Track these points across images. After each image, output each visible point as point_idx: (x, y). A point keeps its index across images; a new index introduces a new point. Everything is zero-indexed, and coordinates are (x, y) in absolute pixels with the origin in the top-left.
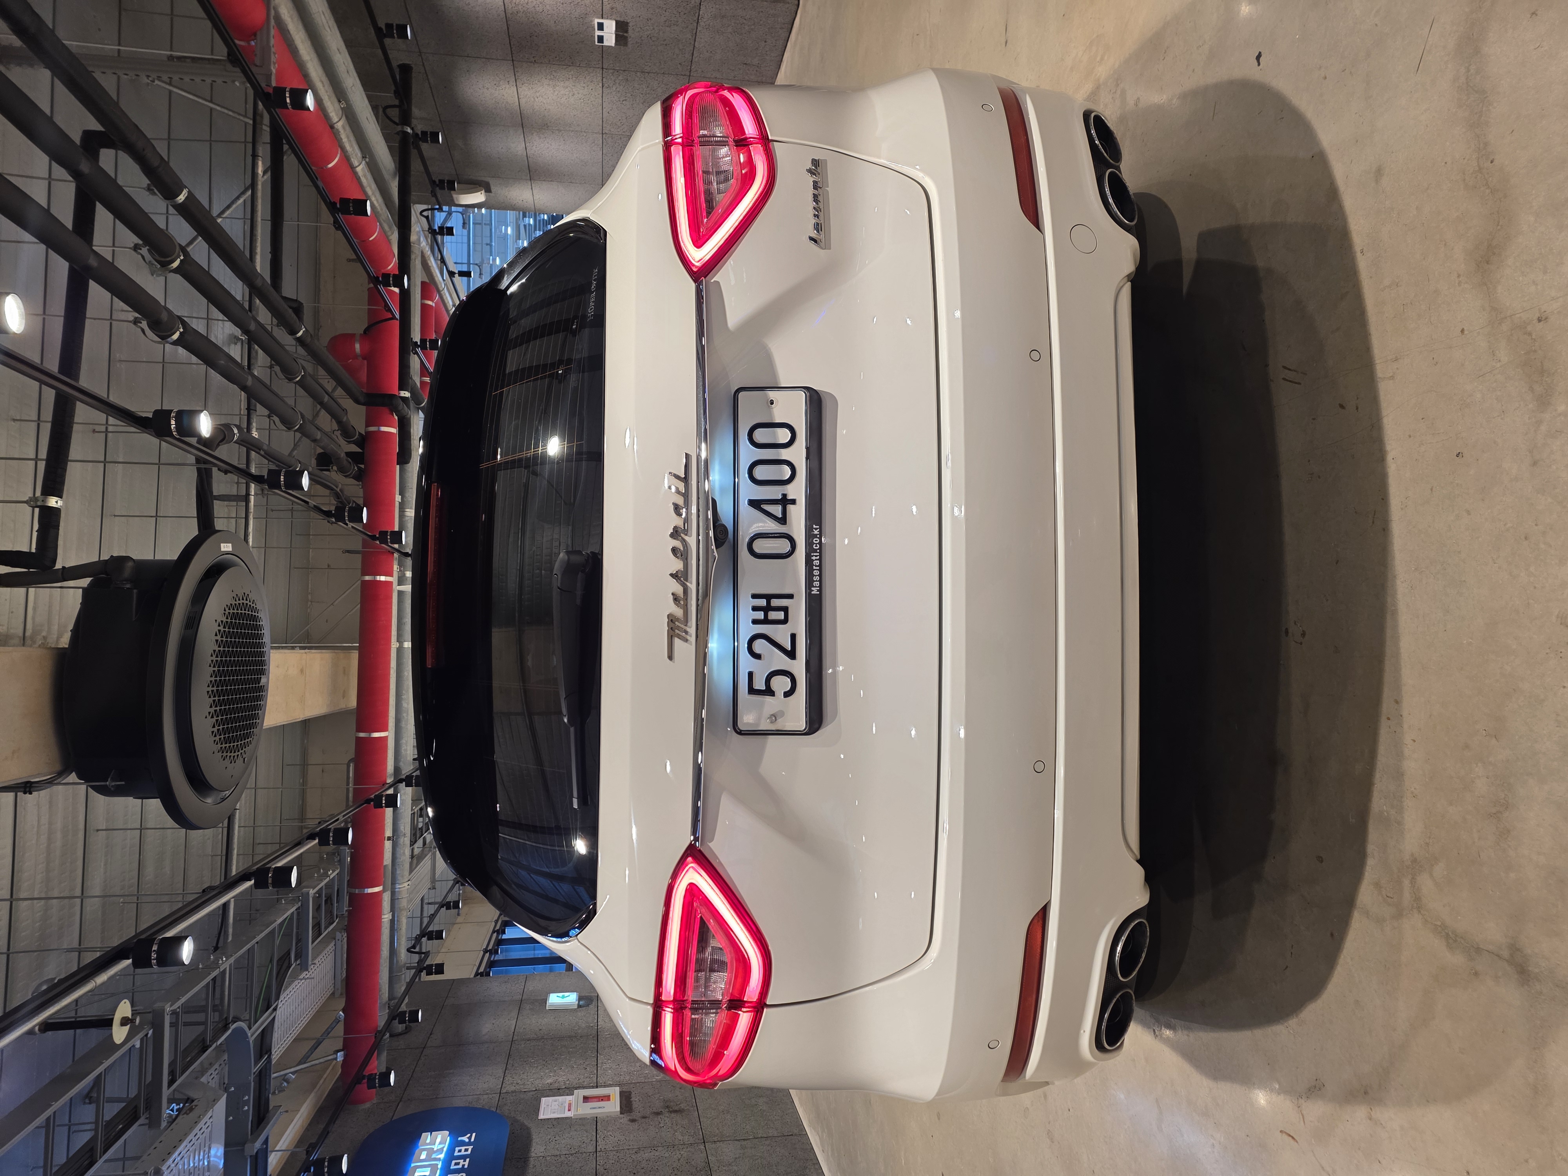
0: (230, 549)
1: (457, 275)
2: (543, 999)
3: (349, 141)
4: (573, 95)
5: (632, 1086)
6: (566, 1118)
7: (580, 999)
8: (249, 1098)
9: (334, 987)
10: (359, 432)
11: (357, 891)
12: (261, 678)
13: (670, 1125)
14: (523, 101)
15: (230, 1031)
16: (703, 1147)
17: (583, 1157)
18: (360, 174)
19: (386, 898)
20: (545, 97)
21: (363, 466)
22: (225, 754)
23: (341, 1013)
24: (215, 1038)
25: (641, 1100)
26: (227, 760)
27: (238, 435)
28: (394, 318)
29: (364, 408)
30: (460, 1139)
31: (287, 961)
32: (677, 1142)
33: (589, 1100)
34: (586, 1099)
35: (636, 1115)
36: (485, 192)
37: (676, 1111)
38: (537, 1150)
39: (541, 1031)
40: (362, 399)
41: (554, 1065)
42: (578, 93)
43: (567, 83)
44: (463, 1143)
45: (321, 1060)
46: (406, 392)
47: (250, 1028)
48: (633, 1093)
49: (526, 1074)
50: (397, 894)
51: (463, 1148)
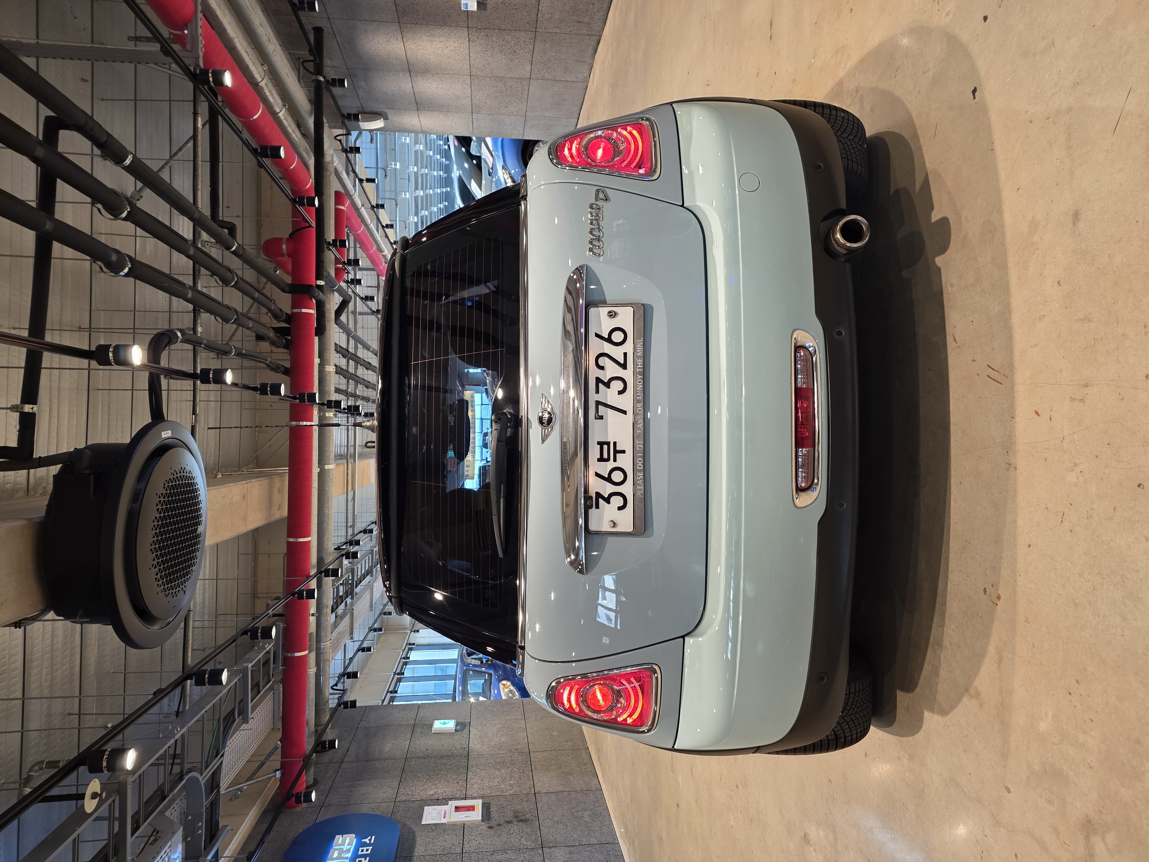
0: (170, 435)
1: (365, 182)
2: (430, 724)
3: (272, 94)
4: (447, 47)
5: (491, 798)
6: (442, 824)
7: (457, 724)
8: (202, 824)
9: (273, 724)
10: (286, 313)
11: (289, 655)
12: (197, 528)
13: (518, 832)
14: (409, 53)
15: (185, 781)
16: (541, 852)
17: (453, 856)
18: (282, 118)
19: (312, 657)
20: (425, 49)
21: (289, 338)
22: (167, 592)
23: (279, 742)
24: (172, 790)
25: (498, 810)
26: (170, 596)
27: (181, 337)
28: (310, 226)
29: (290, 295)
30: (363, 840)
31: (232, 718)
32: (522, 847)
33: (460, 809)
34: (457, 809)
35: (493, 823)
36: (384, 119)
37: (522, 821)
38: (419, 850)
39: (427, 751)
40: (287, 289)
41: (435, 779)
42: (450, 46)
43: (442, 39)
44: (365, 845)
45: (264, 777)
46: (322, 281)
47: (202, 775)
48: (492, 804)
49: (414, 787)
50: (322, 650)
51: (365, 849)
